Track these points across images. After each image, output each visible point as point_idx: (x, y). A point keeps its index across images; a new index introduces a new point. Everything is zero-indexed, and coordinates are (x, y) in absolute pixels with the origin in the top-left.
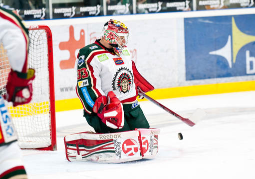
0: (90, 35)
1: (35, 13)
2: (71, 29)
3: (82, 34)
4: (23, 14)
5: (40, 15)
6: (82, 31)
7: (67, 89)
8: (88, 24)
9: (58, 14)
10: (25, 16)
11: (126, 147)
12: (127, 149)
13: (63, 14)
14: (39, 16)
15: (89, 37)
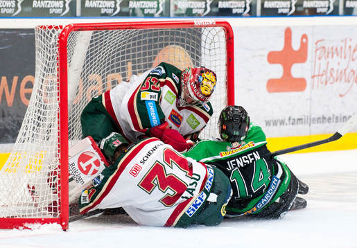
0: (316, 44)
1: (236, 7)
2: (288, 33)
3: (304, 40)
4: (217, 5)
5: (243, 10)
6: (304, 36)
7: (275, 123)
8: (313, 27)
9: (269, 8)
10: (220, 9)
11: (84, 166)
12: (86, 167)
13: (276, 9)
14: (240, 11)
15: (314, 46)
